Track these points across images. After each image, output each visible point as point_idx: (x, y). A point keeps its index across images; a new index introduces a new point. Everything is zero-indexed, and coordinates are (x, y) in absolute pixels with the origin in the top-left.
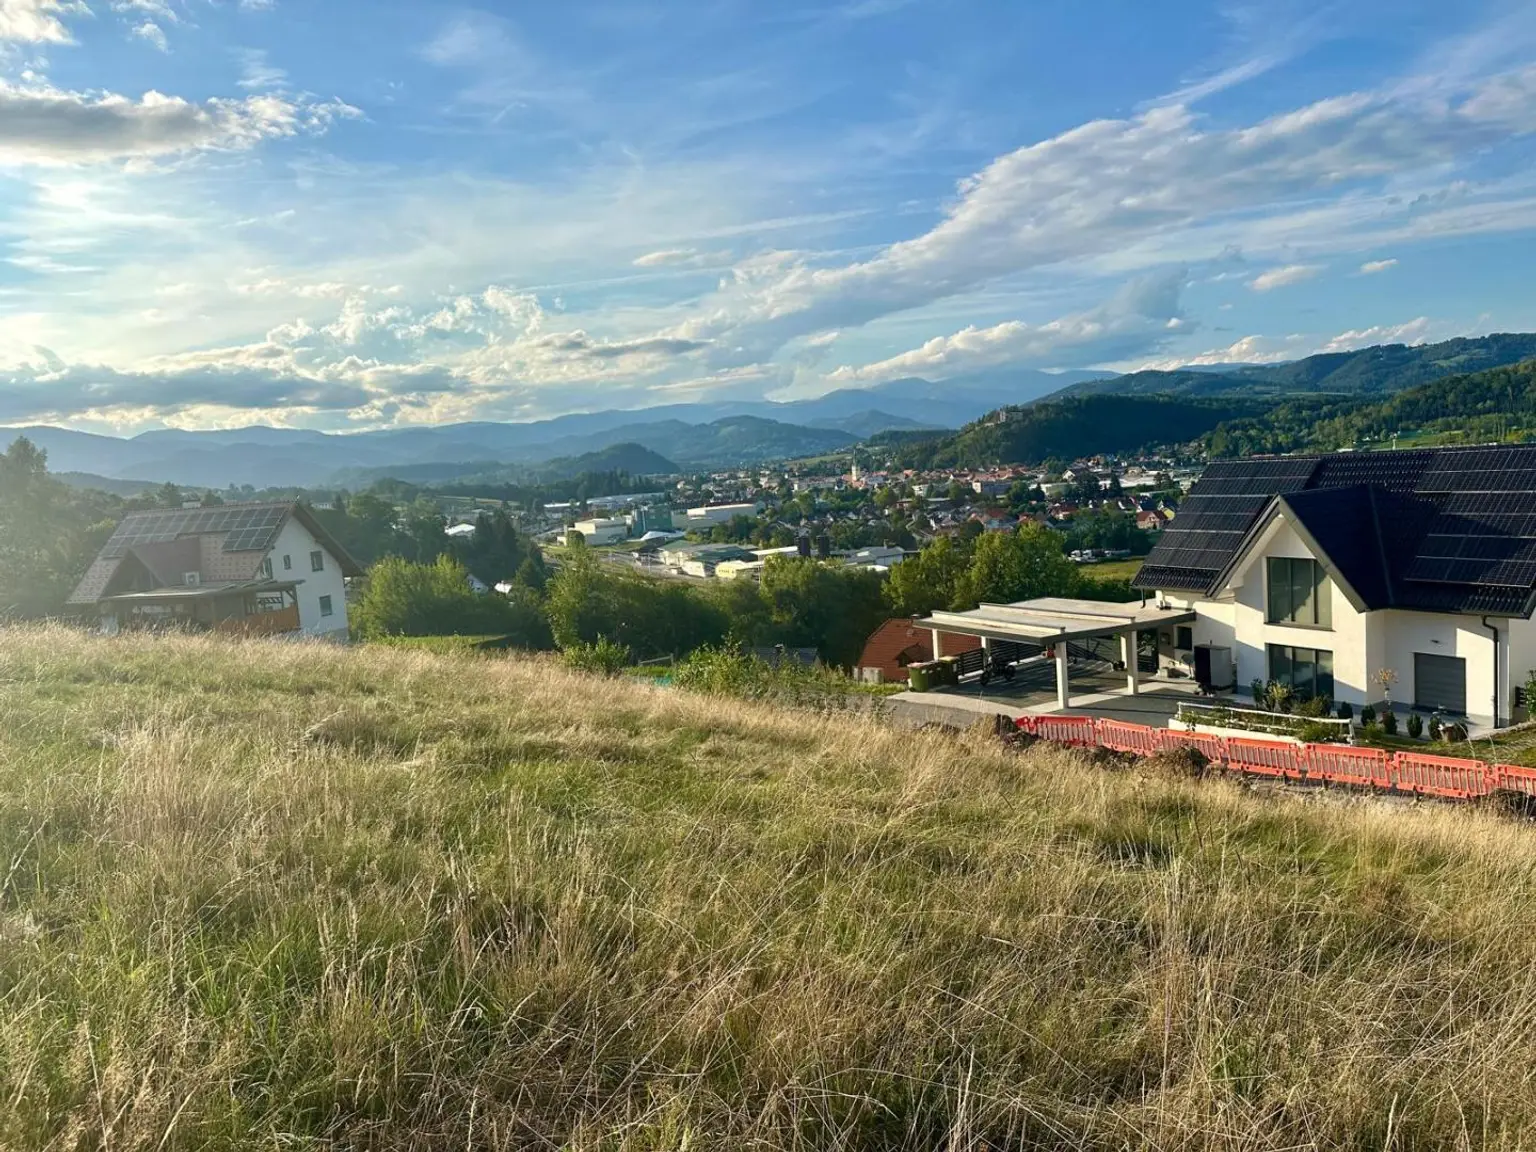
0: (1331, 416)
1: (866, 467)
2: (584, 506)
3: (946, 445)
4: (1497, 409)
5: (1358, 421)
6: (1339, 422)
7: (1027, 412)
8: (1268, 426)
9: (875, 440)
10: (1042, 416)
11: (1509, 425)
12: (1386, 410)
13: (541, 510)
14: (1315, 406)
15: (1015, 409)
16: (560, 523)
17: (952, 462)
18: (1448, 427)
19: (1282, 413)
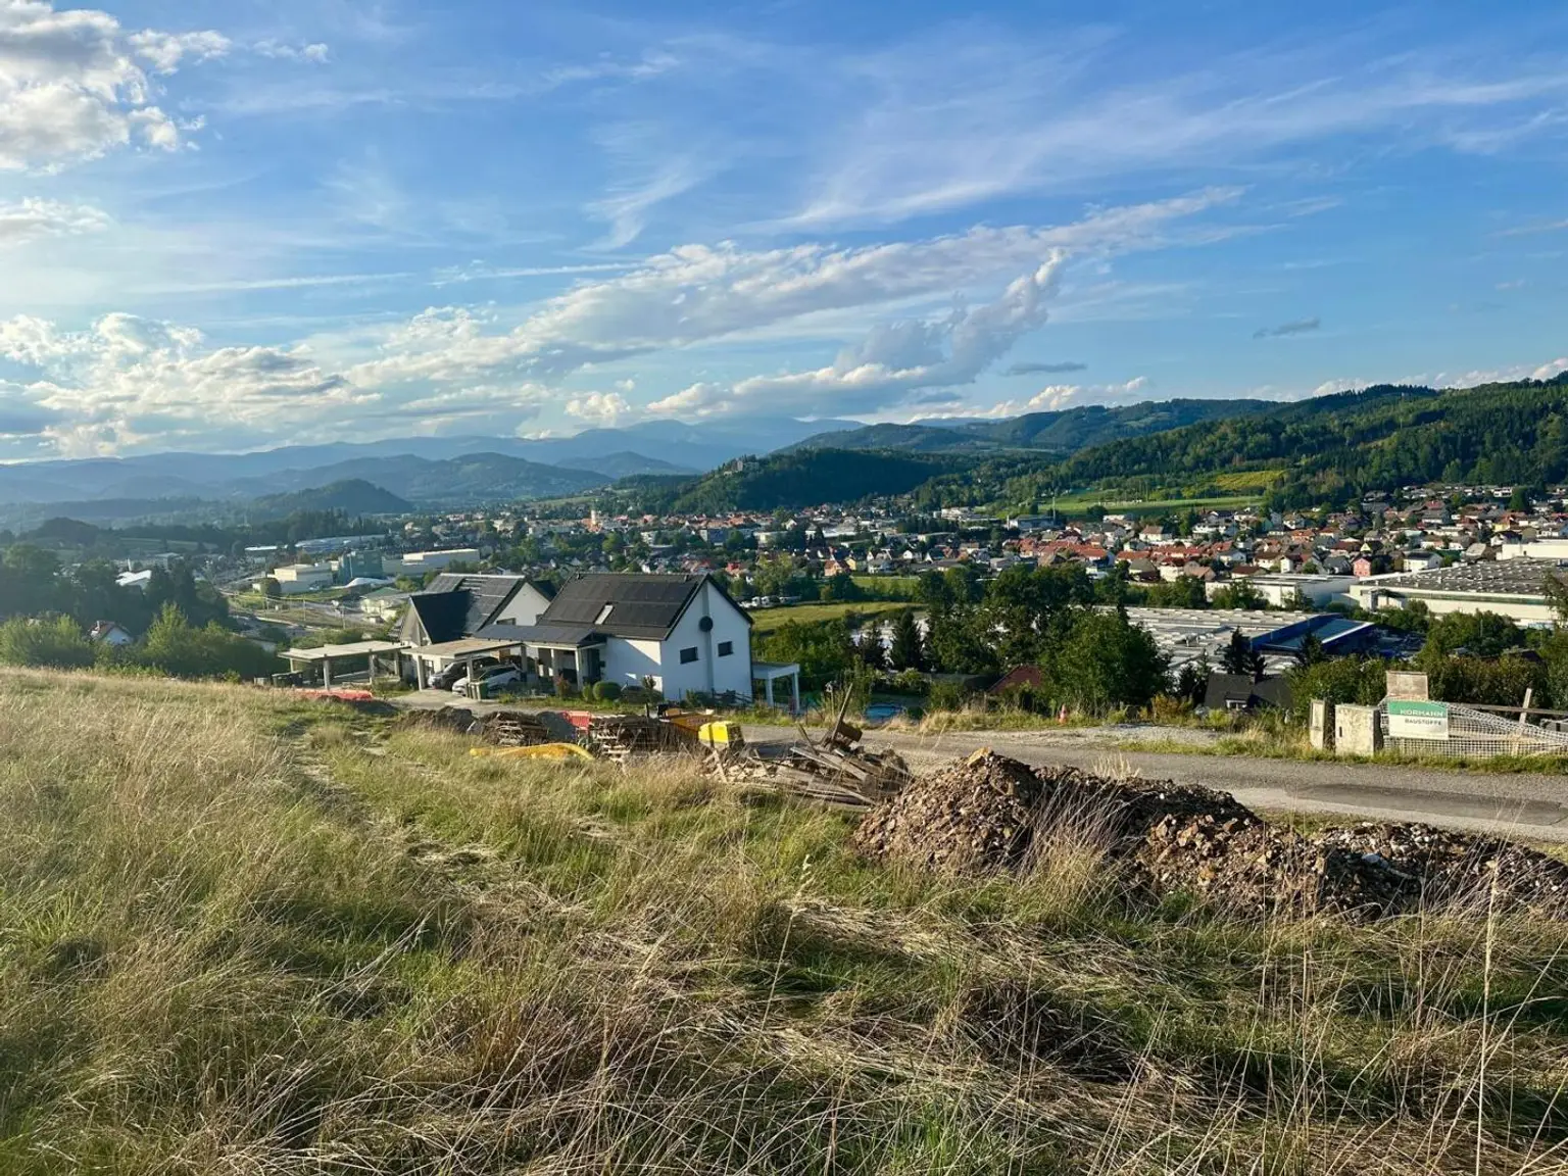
0: (1024, 472)
1: (607, 510)
2: (293, 551)
3: (687, 491)
4: (1149, 470)
5: (1040, 479)
6: (1025, 479)
7: (763, 462)
8: (968, 481)
9: (623, 484)
10: (776, 467)
11: (1152, 486)
12: (1063, 469)
13: (242, 553)
14: (1011, 464)
15: (753, 459)
16: (259, 568)
17: (692, 508)
18: (1109, 486)
19: (984, 469)
